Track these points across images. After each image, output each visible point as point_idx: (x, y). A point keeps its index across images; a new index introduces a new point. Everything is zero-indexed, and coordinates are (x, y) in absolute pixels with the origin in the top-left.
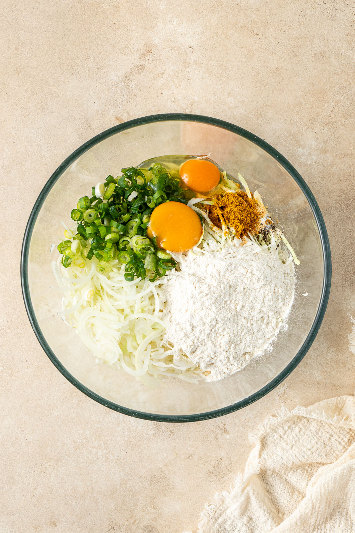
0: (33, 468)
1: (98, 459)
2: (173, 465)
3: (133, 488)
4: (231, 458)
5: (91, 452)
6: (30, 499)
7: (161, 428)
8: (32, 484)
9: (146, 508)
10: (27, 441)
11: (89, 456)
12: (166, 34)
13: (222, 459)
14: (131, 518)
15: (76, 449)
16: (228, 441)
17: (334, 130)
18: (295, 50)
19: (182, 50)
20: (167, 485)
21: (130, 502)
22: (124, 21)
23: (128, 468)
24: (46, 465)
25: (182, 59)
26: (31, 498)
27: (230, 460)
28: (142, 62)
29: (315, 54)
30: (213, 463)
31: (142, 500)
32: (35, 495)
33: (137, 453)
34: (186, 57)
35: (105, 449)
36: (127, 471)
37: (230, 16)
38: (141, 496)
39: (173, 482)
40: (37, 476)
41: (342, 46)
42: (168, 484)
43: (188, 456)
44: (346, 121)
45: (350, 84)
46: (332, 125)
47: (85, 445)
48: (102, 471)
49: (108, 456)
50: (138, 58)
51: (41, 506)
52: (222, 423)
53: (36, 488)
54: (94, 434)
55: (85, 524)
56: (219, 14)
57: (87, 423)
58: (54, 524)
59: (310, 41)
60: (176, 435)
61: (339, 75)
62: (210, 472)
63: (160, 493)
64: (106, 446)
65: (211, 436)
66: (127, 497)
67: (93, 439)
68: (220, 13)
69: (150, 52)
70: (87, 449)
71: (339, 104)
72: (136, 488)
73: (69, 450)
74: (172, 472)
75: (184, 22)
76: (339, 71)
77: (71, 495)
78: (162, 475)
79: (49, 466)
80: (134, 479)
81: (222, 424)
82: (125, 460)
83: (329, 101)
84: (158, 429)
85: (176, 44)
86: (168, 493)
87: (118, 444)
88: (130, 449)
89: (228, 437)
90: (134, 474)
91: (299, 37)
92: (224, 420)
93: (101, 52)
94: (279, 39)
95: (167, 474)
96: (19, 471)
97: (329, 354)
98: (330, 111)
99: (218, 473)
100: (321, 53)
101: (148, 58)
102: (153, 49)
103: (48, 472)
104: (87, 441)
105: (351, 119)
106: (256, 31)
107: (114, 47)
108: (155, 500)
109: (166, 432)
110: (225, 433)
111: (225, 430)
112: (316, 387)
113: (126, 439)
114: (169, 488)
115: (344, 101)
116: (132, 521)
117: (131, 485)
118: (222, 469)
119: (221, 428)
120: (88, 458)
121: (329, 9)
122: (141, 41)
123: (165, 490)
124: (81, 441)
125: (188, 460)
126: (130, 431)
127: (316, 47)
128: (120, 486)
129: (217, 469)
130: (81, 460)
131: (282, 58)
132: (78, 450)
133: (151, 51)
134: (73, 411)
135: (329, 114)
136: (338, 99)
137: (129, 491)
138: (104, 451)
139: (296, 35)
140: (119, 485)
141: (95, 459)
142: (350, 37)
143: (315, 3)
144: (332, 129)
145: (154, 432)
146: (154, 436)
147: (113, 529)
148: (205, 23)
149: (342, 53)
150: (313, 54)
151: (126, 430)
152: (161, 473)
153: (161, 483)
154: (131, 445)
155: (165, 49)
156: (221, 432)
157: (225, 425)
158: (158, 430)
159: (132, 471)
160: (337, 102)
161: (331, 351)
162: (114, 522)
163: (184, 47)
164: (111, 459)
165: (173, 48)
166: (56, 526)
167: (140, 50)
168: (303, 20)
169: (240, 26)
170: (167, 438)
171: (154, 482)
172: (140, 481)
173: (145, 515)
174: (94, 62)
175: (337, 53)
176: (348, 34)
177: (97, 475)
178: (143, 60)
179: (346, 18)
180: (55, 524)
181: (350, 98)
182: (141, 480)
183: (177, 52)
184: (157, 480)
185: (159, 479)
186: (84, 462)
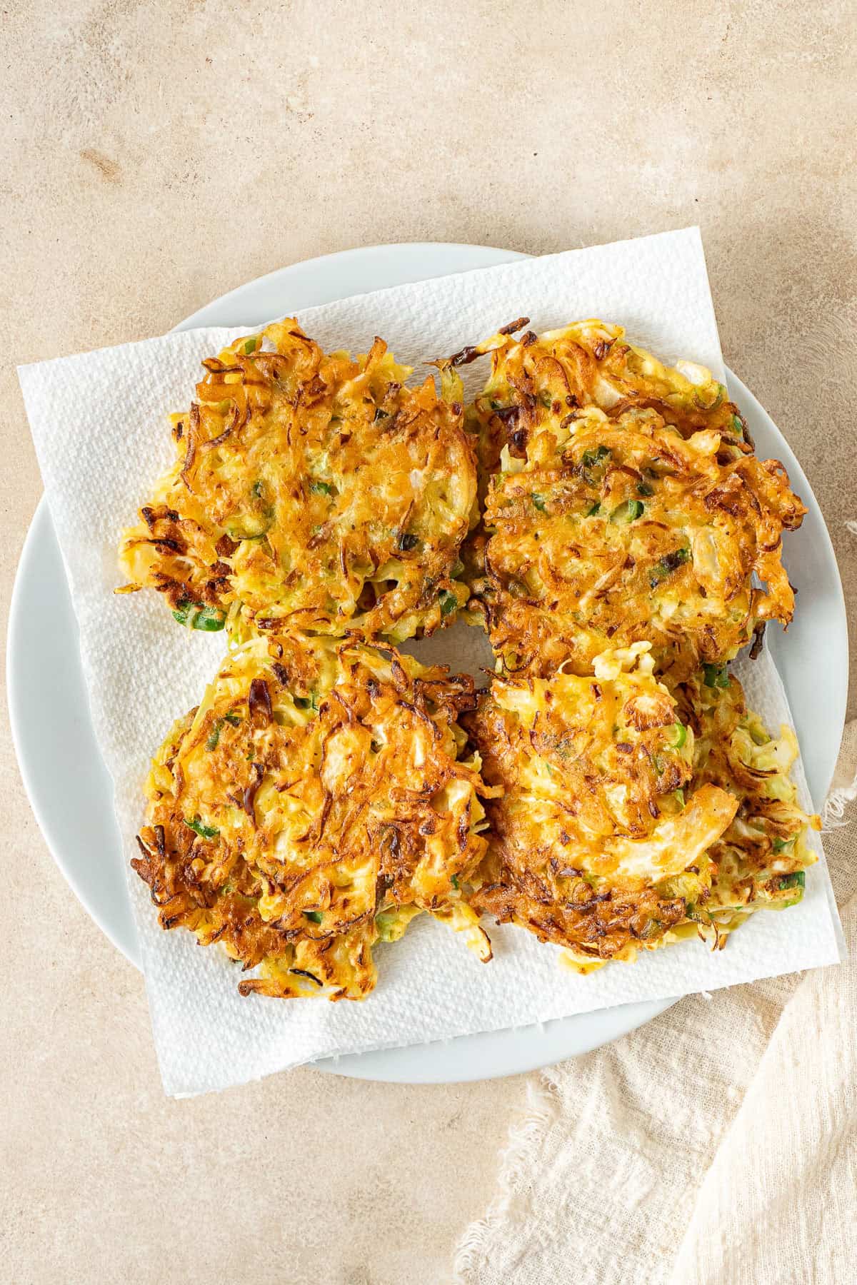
1: (185, 1168)
2: (408, 1154)
3: (300, 1237)
5: (161, 1152)
11: (159, 1165)
15: (117, 1151)
17: (739, 96)
20: (398, 1214)
24: (35, 1211)
35: (200, 1137)
36: (275, 1192)
38: (328, 1258)
39: (416, 1202)
40: (14, 1246)
42: (402, 1211)
43: (448, 1121)
44: (773, 61)
46: (731, 79)
47: (140, 1135)
48: (203, 1201)
49: (212, 1154)
57: (137, 1069)
63: (382, 1239)
64: (202, 1127)
66: (288, 1266)
70: (148, 1146)
71: (743, 15)
72: (310, 1236)
73: (97, 1158)
74: (408, 1174)
78: (381, 1186)
79: (44, 1211)
80: (299, 1211)
82: (264, 1162)
86: (405, 1236)
87: (236, 1116)
88: (276, 1125)
90: (299, 1195)
95: (394, 1182)
98: (719, 40)
103: (43, 1230)
104: (145, 1121)
105: (786, 55)
108: (370, 1263)
113: (259, 1098)
114: (408, 1222)
117: (295, 1231)
120: (156, 1172)
123: (396, 1228)
124: (125, 1124)
125: (449, 1132)
128: (261, 1239)
130: (137, 1180)
132: (121, 1151)
134: (90, 1041)
135: (717, 48)
137: (289, 1247)
138: (200, 1143)
140: (259, 1235)
141: (176, 1170)
144: (732, 92)
152: (377, 1182)
153: (380, 1210)
154: (277, 1114)
159: (292, 1189)
160: (735, 7)
164: (224, 1163)
171: (360, 1210)
172: (319, 1216)
177: (188, 1217)
182: (320, 1212)
184: (367, 1204)
185: (373, 1200)
186: (144, 1186)
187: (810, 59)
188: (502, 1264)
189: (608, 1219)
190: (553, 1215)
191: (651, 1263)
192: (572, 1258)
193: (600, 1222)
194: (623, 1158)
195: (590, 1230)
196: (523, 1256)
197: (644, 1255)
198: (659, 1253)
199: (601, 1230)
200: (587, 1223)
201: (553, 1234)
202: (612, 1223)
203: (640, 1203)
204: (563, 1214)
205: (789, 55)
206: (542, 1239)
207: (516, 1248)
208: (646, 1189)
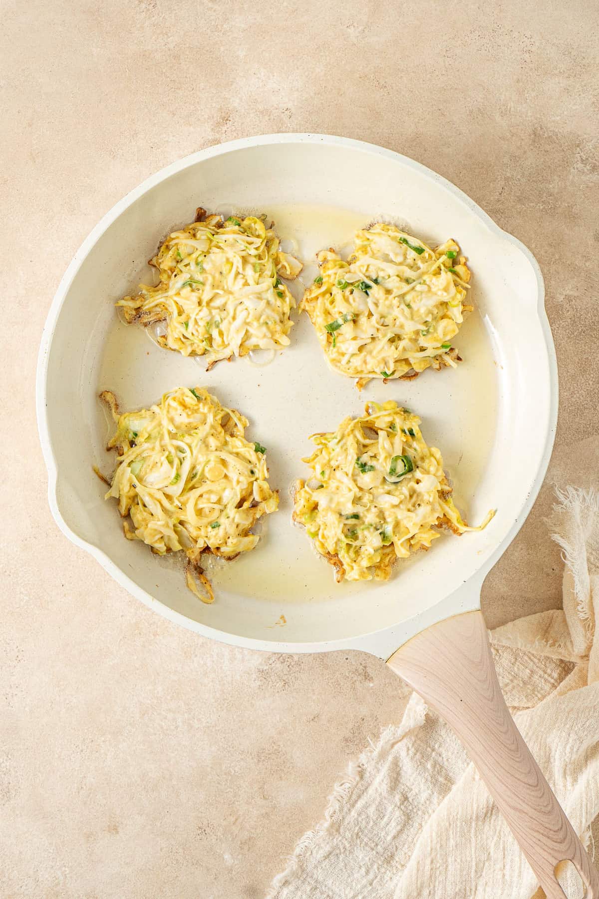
0: (80, 746)
1: (177, 727)
2: (291, 732)
3: (231, 769)
4: (378, 717)
5: (166, 718)
6: (77, 794)
7: (270, 677)
8: (78, 770)
9: (253, 798)
10: (68, 706)
11: (164, 724)
12: (250, 93)
13: (363, 719)
14: (231, 815)
15: (144, 715)
16: (371, 691)
17: (505, 221)
18: (441, 107)
19: (275, 115)
20: (282, 763)
21: (227, 791)
22: (186, 77)
23: (223, 740)
24: (99, 741)
25: (275, 127)
26: (79, 792)
27: (376, 720)
28: (216, 134)
29: (471, 112)
30: (350, 726)
31: (246, 786)
32: (85, 787)
33: (235, 717)
34: (280, 125)
35: (186, 712)
36: (221, 744)
37: (343, 62)
39: (292, 757)
40: (87, 758)
41: (511, 98)
42: (284, 762)
43: (312, 717)
45: (525, 152)
46: (502, 213)
47: (156, 708)
48: (183, 745)
49: (191, 722)
50: (209, 130)
51: (94, 803)
52: (361, 664)
53: (85, 777)
54: (170, 691)
55: (161, 827)
56: (326, 60)
57: (158, 674)
58: (114, 829)
59: (462, 92)
60: (293, 686)
61: (508, 140)
62: (346, 740)
63: (273, 774)
64: (187, 708)
65: (346, 685)
66: (223, 783)
67: (169, 698)
68: (328, 58)
69: (227, 120)
70: (159, 714)
71: (510, 183)
72: (236, 769)
73: (133, 717)
74: (289, 743)
75: (275, 74)
76: (508, 134)
77: (138, 785)
78: (275, 747)
79: (104, 741)
80: (232, 755)
81: (361, 667)
82: (217, 728)
83: (497, 178)
84: (265, 678)
85: (266, 107)
86: (285, 774)
87: (205, 703)
88: (225, 711)
89: (371, 685)
90: (233, 748)
91: (445, 87)
92: (365, 660)
93: (155, 124)
94: (417, 92)
95: (282, 746)
96: (58, 752)
97: (516, 554)
98: (498, 193)
99: (358, 741)
100: (479, 110)
101: (224, 128)
102: (231, 116)
103: (102, 751)
104: (159, 701)
105: (530, 204)
106: (382, 82)
107: (174, 114)
108: (265, 786)
109: (278, 683)
110: (367, 680)
111: (366, 674)
112: (500, 603)
113: (218, 695)
114: (287, 767)
115: (519, 177)
116: (233, 819)
117: (229, 765)
118: (364, 733)
119: (360, 672)
120: (162, 728)
121: (488, 46)
122: (214, 105)
123: (281, 770)
124: (149, 702)
125: (312, 723)
126: (224, 684)
127: (472, 102)
128: (211, 768)
129: (356, 734)
130: (152, 731)
131: (422, 119)
132: (146, 715)
133: (229, 119)
134: (136, 657)
135: (497, 197)
136: (508, 175)
137: (225, 774)
138: (186, 715)
139: (442, 86)
140: (211, 766)
141: (172, 728)
142: (521, 84)
143: (467, 38)
144: (502, 219)
145: (259, 683)
146: (259, 688)
147: (204, 833)
148: (306, 74)
149: (510, 108)
150: (468, 112)
151: (217, 682)
152: (273, 745)
153: (273, 759)
154: (226, 705)
155: (249, 114)
156: (360, 678)
157: (365, 667)
158: (265, 680)
159: (230, 744)
160: (507, 179)
161: (519, 549)
162: (205, 822)
163: (277, 111)
164: (197, 726)
165: (262, 112)
166: (117, 832)
167: (213, 117)
168: (450, 63)
169: (358, 76)
170: (279, 690)
171: (263, 758)
172: (242, 759)
173: (251, 810)
174: (145, 138)
175: (503, 108)
176: (518, 81)
177: (176, 753)
178: (218, 132)
179: (514, 58)
180: (116, 829)
181: (526, 173)
182: (243, 757)
183: (267, 118)
184: (267, 755)
185: (270, 754)
186: (155, 734)
187: (541, 207)
188: (319, 856)
189: (377, 845)
190: (350, 836)
191: (395, 872)
192: (355, 861)
193: (373, 845)
194: (390, 809)
195: (367, 848)
197: (392, 866)
198: (399, 867)
199: (373, 849)
200: (366, 844)
201: (347, 845)
202: (379, 847)
203: (394, 838)
204: (355, 837)
205: (532, 204)
206: (341, 847)
207: (328, 848)
208: (399, 828)
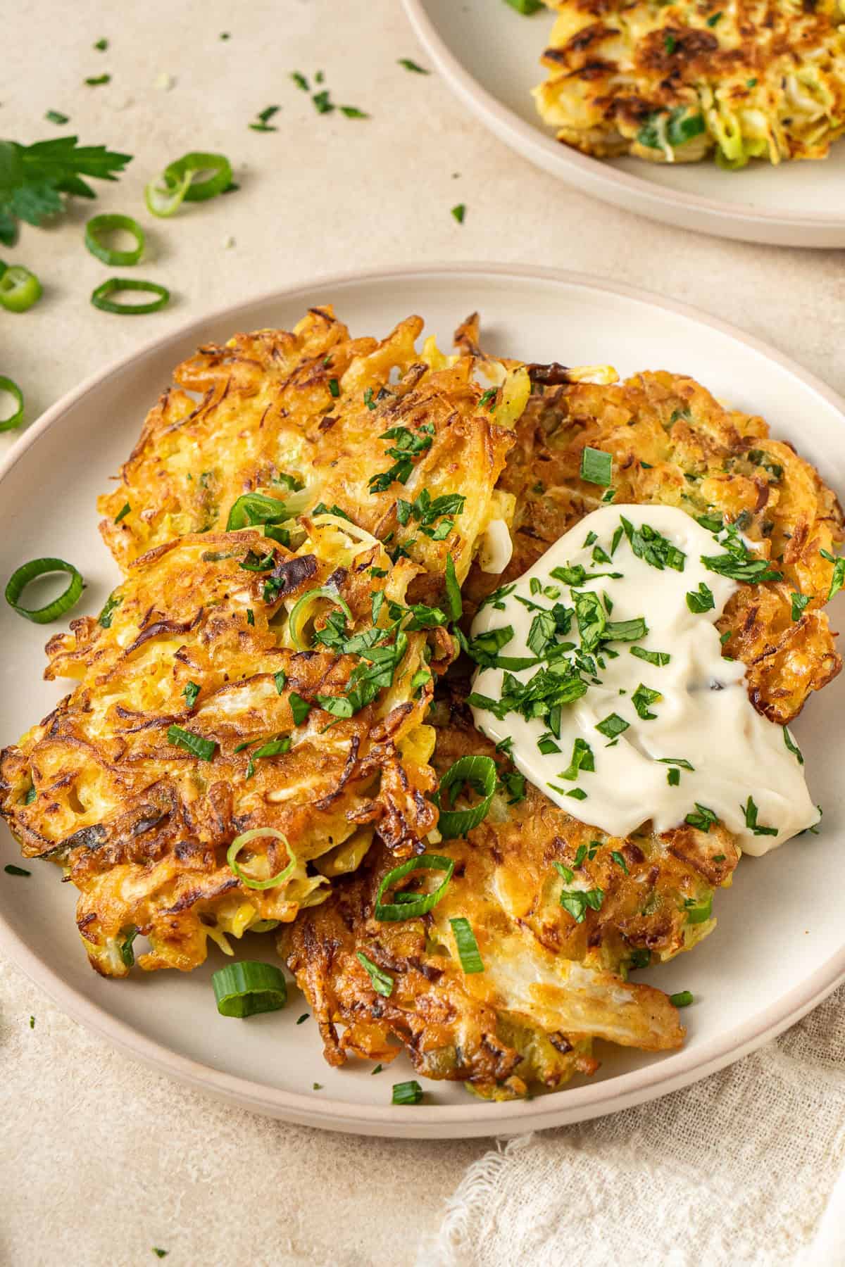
196: (558, 1218)
